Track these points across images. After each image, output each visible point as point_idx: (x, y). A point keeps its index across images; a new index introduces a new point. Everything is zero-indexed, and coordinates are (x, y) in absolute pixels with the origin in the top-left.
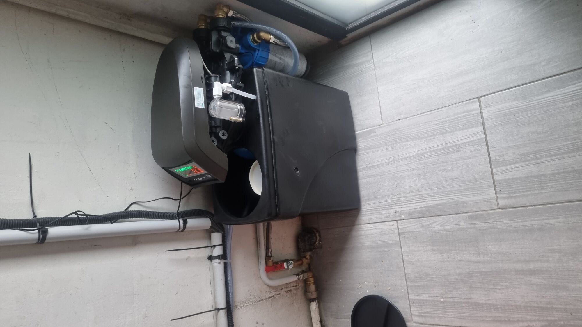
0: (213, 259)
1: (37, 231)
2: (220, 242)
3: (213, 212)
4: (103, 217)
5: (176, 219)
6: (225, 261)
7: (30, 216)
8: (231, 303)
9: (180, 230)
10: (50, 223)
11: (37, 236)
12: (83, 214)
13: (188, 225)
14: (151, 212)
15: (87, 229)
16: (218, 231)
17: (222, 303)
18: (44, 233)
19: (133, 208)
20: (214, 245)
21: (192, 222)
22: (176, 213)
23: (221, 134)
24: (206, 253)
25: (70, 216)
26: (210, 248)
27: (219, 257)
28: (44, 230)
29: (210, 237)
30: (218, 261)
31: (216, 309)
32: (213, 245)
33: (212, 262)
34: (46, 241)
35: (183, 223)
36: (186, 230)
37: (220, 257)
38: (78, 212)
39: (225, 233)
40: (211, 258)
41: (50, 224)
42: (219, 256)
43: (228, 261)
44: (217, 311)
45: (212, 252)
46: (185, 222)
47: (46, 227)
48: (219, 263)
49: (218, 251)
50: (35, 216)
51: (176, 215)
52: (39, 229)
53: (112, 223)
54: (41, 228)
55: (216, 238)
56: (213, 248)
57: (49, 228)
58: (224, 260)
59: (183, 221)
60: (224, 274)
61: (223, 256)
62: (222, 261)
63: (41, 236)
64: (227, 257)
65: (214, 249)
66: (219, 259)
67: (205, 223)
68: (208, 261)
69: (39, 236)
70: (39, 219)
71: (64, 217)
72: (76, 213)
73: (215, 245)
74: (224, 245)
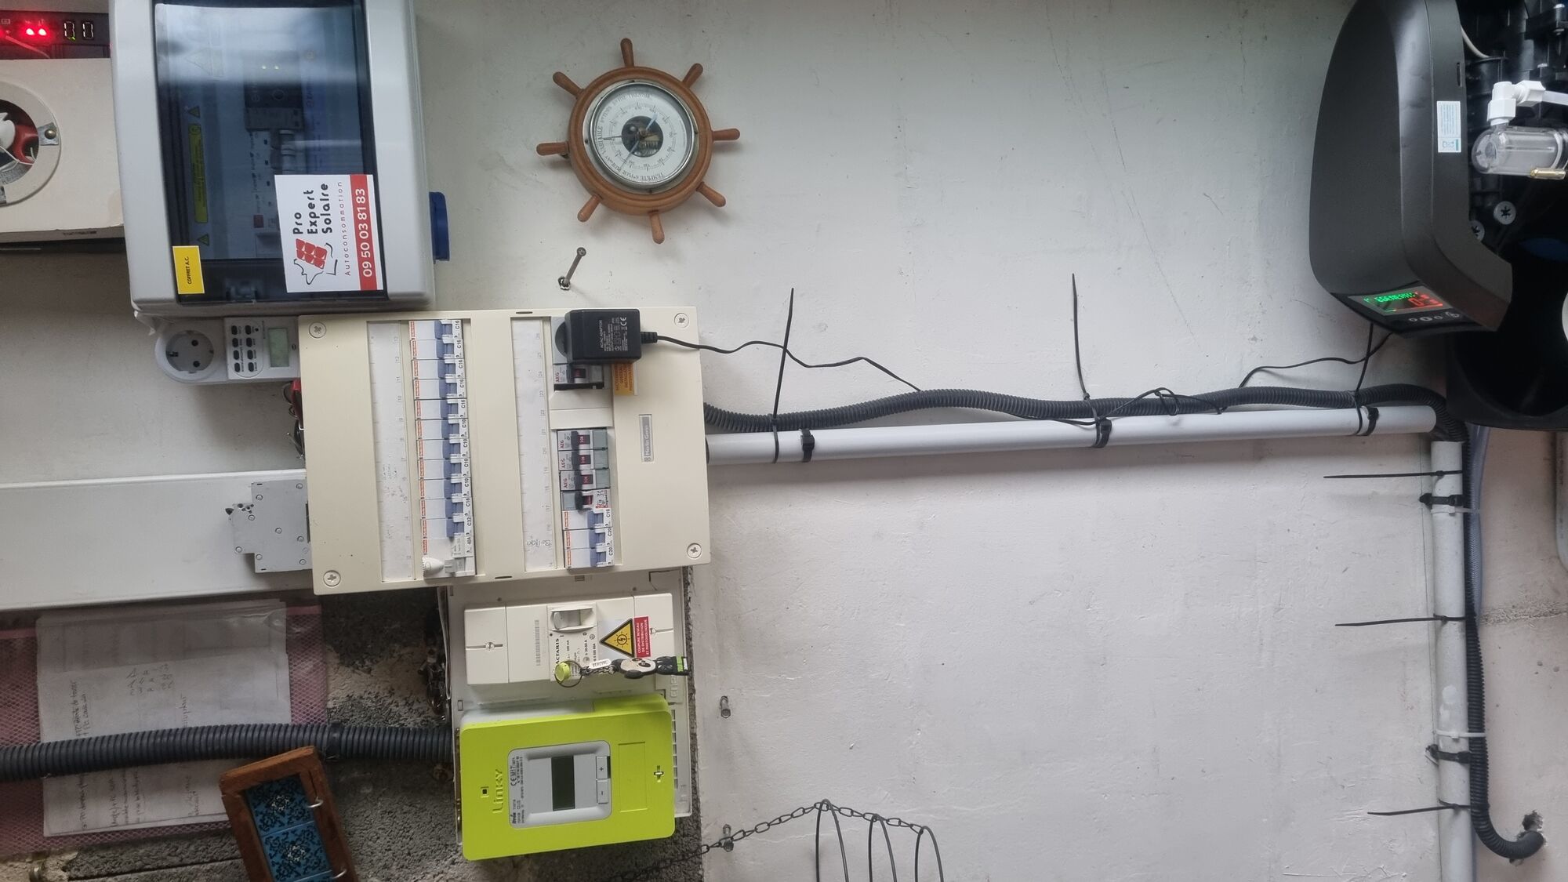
0: (1436, 503)
1: (1094, 425)
2: (1457, 467)
3: (1443, 392)
4: (1204, 401)
5: (1353, 407)
6: (1466, 510)
7: (1078, 397)
8: (1476, 609)
9: (1360, 433)
10: (1116, 409)
11: (1094, 433)
12: (1169, 393)
13: (1379, 422)
14: (1299, 390)
15: (1176, 424)
16: (1451, 439)
17: (1453, 603)
18: (1105, 428)
19: (1258, 381)
20: (1441, 472)
21: (1388, 415)
22: (1353, 393)
23: (1497, 212)
24: (1418, 487)
25: (1146, 397)
26: (1429, 476)
27: (1451, 500)
28: (1104, 423)
29: (1428, 451)
30: (1448, 508)
31: (1436, 618)
32: (1438, 472)
33: (1432, 510)
34: (1108, 444)
35: (1369, 418)
36: (1373, 433)
37: (1456, 499)
38: (1161, 392)
39: (1469, 444)
40: (1428, 500)
41: (1116, 412)
42: (1452, 497)
43: (1473, 510)
44: (1439, 622)
45: (1433, 486)
46: (1374, 416)
47: (1108, 418)
48: (1452, 515)
49: (1448, 486)
50: (1088, 396)
51: (1353, 398)
52: (1097, 423)
53: (1219, 413)
54: (1100, 421)
55: (1447, 454)
56: (1436, 477)
57: (1113, 420)
58: (1464, 507)
59: (1370, 414)
60: (1462, 543)
61: (1461, 500)
62: (1460, 511)
63: (1101, 435)
64: (1470, 500)
65: (1440, 481)
66: (1452, 505)
67: (1422, 417)
68: (1421, 506)
69: (1098, 435)
70: (1094, 401)
71: (1135, 400)
72: (1156, 392)
73: (1444, 470)
74: (1465, 472)
